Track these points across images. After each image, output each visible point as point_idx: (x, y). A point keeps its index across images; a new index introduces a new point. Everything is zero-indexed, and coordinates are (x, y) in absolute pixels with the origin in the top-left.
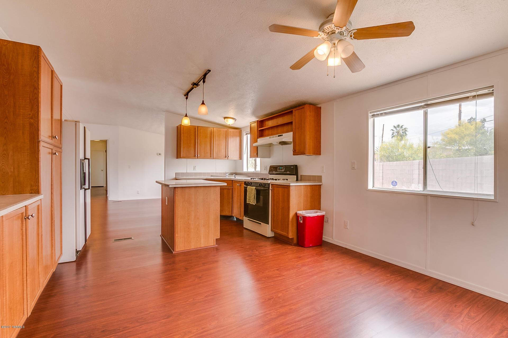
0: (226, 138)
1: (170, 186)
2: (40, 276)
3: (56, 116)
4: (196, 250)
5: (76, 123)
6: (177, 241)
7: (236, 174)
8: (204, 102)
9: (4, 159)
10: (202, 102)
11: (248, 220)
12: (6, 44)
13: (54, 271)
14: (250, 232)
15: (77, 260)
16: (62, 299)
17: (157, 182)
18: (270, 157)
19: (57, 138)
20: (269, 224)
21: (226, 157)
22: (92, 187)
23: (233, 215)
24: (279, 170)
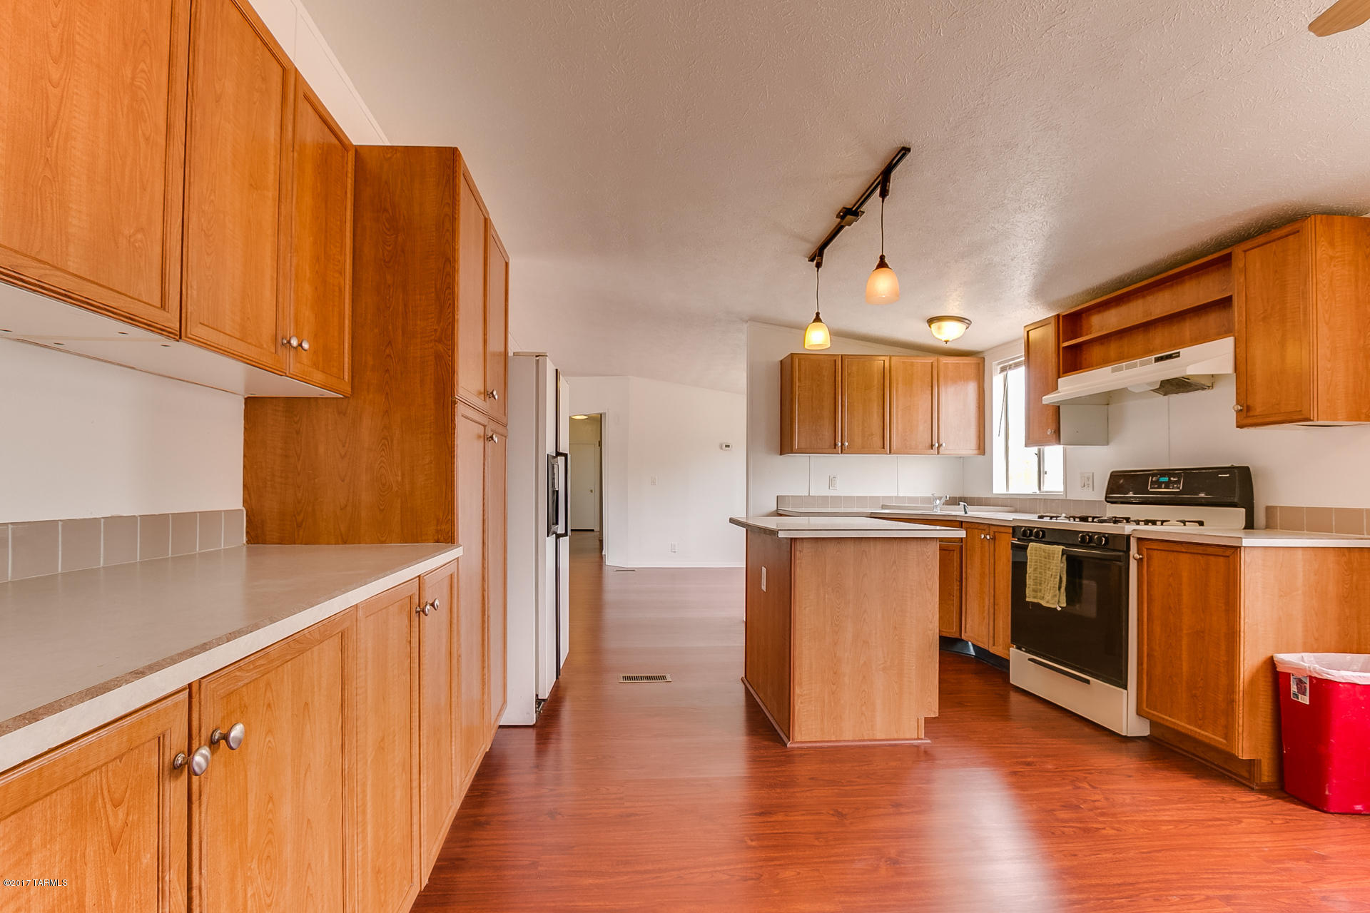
0: (932, 387)
1: (781, 535)
2: (453, 768)
3: (495, 346)
4: (859, 747)
5: (538, 358)
6: (799, 710)
7: (970, 501)
8: (886, 260)
9: (383, 450)
10: (879, 260)
11: (1029, 660)
12: (389, 156)
13: (488, 750)
14: (1040, 707)
15: (539, 724)
16: (503, 842)
17: (732, 521)
18: (1107, 443)
19: (496, 397)
20: (1126, 688)
21: (934, 446)
22: (572, 530)
23: (963, 637)
24: (1156, 486)
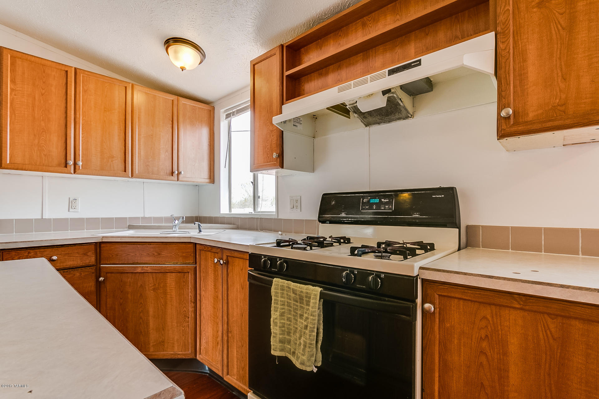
0: (172, 121)
18: (313, 170)
21: (174, 173)
23: (198, 358)
24: (367, 207)
